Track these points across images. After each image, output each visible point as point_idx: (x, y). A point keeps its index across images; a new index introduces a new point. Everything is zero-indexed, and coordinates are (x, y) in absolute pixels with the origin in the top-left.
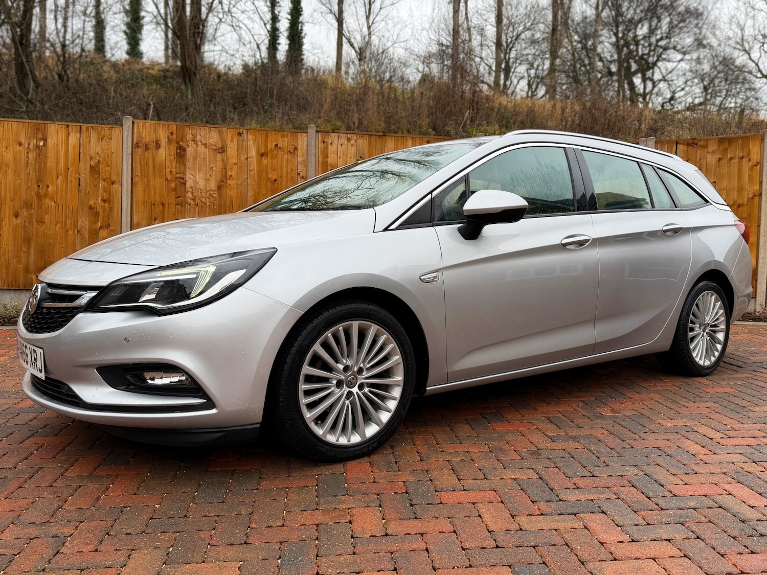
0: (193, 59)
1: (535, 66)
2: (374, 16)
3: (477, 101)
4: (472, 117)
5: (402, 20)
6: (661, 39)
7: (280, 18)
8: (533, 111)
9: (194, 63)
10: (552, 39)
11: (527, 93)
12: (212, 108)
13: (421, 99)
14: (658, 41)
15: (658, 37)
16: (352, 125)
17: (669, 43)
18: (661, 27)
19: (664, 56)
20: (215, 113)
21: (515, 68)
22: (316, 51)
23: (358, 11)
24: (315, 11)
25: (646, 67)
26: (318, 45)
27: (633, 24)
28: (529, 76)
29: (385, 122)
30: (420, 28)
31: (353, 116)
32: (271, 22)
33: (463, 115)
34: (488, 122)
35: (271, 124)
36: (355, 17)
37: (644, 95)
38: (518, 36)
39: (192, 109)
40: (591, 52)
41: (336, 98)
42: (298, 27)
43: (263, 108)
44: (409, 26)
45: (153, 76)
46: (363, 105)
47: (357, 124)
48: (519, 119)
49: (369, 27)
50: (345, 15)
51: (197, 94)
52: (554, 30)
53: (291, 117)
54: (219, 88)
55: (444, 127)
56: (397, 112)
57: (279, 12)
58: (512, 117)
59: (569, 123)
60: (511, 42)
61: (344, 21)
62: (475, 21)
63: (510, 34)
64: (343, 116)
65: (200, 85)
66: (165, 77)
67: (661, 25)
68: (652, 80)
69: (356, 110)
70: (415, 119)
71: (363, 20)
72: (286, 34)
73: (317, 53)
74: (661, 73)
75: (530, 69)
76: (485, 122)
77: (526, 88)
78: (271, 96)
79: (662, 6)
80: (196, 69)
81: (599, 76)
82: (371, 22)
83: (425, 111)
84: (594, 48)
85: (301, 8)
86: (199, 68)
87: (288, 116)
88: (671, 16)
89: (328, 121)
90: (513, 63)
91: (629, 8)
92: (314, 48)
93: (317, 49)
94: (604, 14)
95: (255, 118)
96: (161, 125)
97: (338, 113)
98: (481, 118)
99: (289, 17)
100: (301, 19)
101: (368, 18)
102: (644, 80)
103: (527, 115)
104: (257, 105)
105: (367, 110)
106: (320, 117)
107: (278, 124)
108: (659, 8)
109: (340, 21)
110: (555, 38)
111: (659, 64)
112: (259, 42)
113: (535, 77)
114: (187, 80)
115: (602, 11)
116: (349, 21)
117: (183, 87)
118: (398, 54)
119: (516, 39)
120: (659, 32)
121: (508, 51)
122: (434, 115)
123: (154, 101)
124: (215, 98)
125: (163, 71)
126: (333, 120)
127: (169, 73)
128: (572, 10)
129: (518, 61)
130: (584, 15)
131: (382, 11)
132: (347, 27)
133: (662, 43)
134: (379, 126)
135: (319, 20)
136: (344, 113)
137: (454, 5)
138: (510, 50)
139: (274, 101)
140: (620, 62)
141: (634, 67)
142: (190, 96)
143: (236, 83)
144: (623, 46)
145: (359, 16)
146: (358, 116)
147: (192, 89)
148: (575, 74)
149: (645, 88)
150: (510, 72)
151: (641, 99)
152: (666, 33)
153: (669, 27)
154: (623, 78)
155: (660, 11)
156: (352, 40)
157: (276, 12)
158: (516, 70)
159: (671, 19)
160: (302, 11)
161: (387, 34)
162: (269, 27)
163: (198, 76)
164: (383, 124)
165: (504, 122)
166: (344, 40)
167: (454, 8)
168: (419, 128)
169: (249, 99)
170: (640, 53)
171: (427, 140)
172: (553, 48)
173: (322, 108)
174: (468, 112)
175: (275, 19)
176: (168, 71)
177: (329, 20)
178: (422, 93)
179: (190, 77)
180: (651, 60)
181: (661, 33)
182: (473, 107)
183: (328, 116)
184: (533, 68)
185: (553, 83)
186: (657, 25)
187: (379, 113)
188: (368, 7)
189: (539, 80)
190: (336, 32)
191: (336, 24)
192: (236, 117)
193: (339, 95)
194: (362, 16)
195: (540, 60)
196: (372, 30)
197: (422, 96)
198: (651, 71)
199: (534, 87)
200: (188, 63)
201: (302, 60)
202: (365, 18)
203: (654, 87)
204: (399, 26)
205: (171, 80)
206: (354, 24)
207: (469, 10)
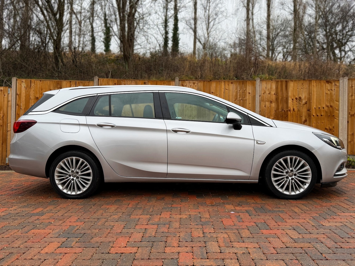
0: (128, 51)
1: (286, 47)
2: (210, 29)
3: (257, 63)
4: (255, 71)
5: (223, 30)
6: (349, 31)
7: (169, 32)
8: (285, 67)
9: (128, 53)
10: (294, 34)
11: (283, 60)
12: (136, 73)
13: (230, 64)
14: (347, 32)
15: (347, 30)
16: (198, 77)
17: (353, 33)
18: (348, 26)
19: (350, 39)
20: (138, 75)
21: (277, 48)
22: (184, 46)
23: (203, 27)
24: (184, 28)
25: (341, 45)
26: (185, 43)
27: (334, 25)
28: (283, 52)
29: (213, 75)
30: (231, 33)
31: (198, 73)
32: (165, 34)
33: (250, 70)
34: (262, 73)
35: (162, 78)
36: (202, 30)
37: (341, 58)
38: (278, 34)
39: (128, 73)
40: (313, 39)
41: (191, 65)
42: (176, 36)
43: (158, 71)
44: (226, 32)
45: (112, 59)
46: (203, 68)
47: (200, 77)
48: (278, 71)
49: (208, 34)
50: (197, 29)
51: (130, 66)
52: (295, 30)
53: (170, 75)
54: (140, 63)
55: (241, 76)
56: (218, 70)
57: (169, 30)
58: (275, 70)
59: (303, 72)
60: (274, 37)
61: (197, 32)
62: (257, 28)
63: (274, 33)
64: (194, 74)
65: (131, 62)
66: (117, 60)
67: (348, 24)
68: (344, 51)
69: (199, 70)
70: (227, 73)
71: (205, 31)
72: (171, 39)
73: (185, 47)
74: (349, 47)
75: (284, 49)
76: (261, 73)
77: (282, 57)
78: (162, 66)
79: (348, 16)
80: (130, 55)
81: (318, 50)
82: (209, 31)
83: (232, 69)
84: (315, 37)
85: (178, 27)
86: (131, 55)
87: (169, 74)
88: (353, 20)
89: (187, 76)
90: (276, 46)
91: (332, 18)
92: (183, 45)
93: (185, 45)
94: (320, 21)
95: (155, 76)
96: (111, 80)
97: (192, 72)
98: (259, 71)
99: (173, 32)
100: (178, 32)
101: (207, 30)
102: (340, 51)
103: (282, 69)
104: (155, 70)
105: (205, 70)
106: (183, 74)
107: (164, 78)
108: (347, 17)
109: (195, 31)
110: (295, 34)
111: (348, 43)
112: (160, 43)
113: (286, 52)
114: (126, 61)
115: (318, 20)
116: (199, 32)
117: (124, 64)
118: (222, 45)
119: (277, 35)
120: (347, 28)
121: (273, 41)
122: (236, 71)
123: (112, 70)
124: (138, 68)
125: (116, 57)
126: (189, 75)
127: (119, 58)
128: (304, 21)
129: (278, 45)
130: (310, 22)
131: (214, 26)
132: (198, 34)
133: (349, 33)
134: (211, 77)
135: (186, 32)
136: (194, 72)
137: (247, 22)
138: (274, 41)
139: (163, 68)
140: (328, 43)
141: (335, 45)
142: (127, 68)
143: (147, 61)
144: (329, 36)
145: (204, 29)
146: (200, 73)
147: (128, 64)
148: (306, 50)
149: (341, 55)
150: (274, 50)
151: (339, 60)
152: (351, 28)
153: (352, 26)
154: (330, 50)
155: (347, 18)
156: (201, 40)
157: (167, 30)
158: (277, 49)
159: (353, 22)
160: (178, 29)
161: (216, 37)
162: (164, 36)
163: (130, 59)
164: (212, 76)
165: (271, 72)
166: (197, 40)
167: (247, 23)
168: (229, 77)
169: (152, 68)
170: (338, 38)
171: (231, 82)
172: (295, 38)
173: (184, 70)
174: (252, 69)
175: (167, 33)
176: (118, 57)
177: (190, 32)
178: (231, 61)
179: (127, 59)
180: (344, 41)
181: (349, 29)
182: (255, 66)
183: (187, 74)
184: (285, 48)
185: (295, 54)
186: (346, 25)
187: (210, 71)
188: (207, 25)
189: (288, 54)
190: (193, 37)
191: (193, 33)
192: (146, 76)
193: (192, 64)
194: (205, 29)
195: (288, 44)
196: (209, 35)
197: (231, 62)
198: (344, 47)
199: (286, 56)
200: (126, 53)
201: (178, 50)
202: (206, 30)
203: (346, 53)
204: (222, 32)
205: (119, 61)
206: (201, 33)
207: (254, 23)
